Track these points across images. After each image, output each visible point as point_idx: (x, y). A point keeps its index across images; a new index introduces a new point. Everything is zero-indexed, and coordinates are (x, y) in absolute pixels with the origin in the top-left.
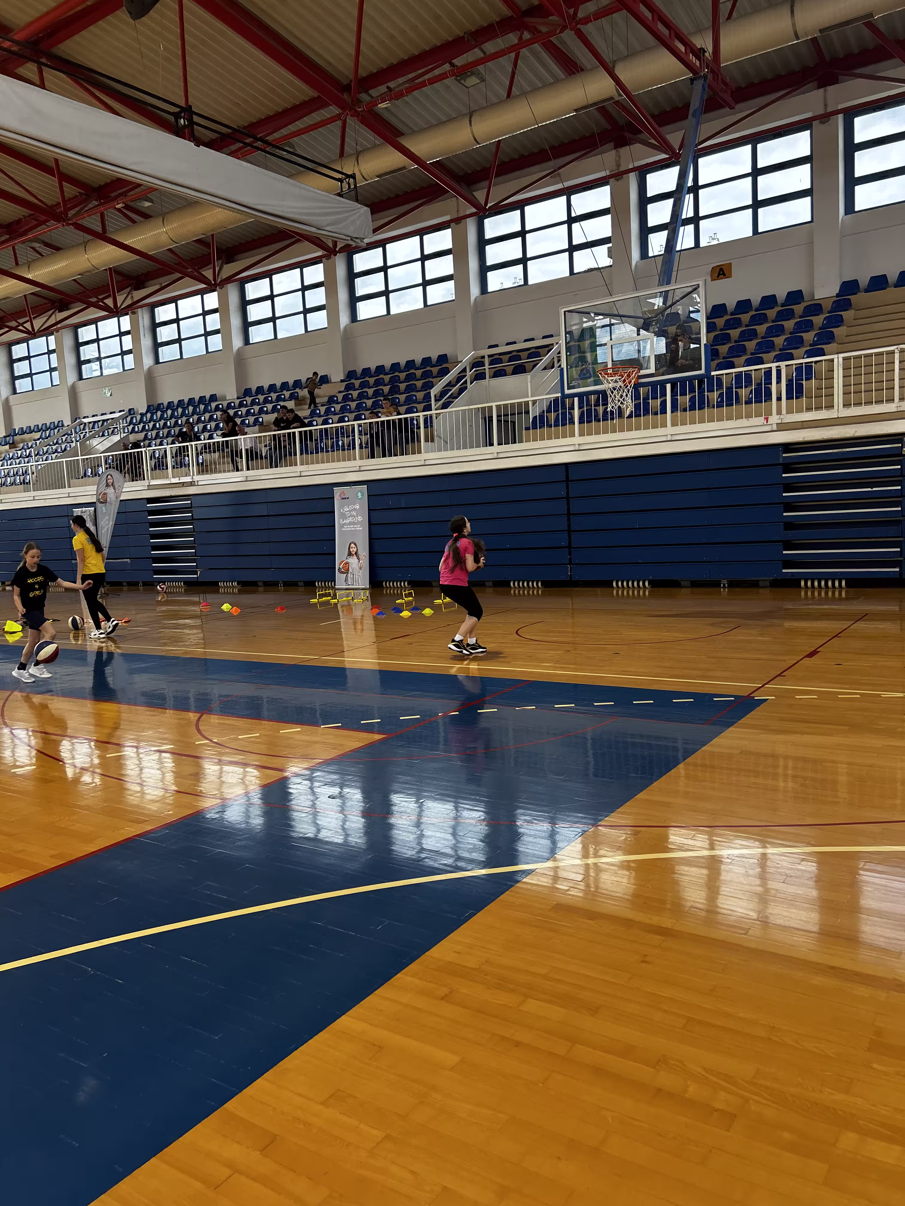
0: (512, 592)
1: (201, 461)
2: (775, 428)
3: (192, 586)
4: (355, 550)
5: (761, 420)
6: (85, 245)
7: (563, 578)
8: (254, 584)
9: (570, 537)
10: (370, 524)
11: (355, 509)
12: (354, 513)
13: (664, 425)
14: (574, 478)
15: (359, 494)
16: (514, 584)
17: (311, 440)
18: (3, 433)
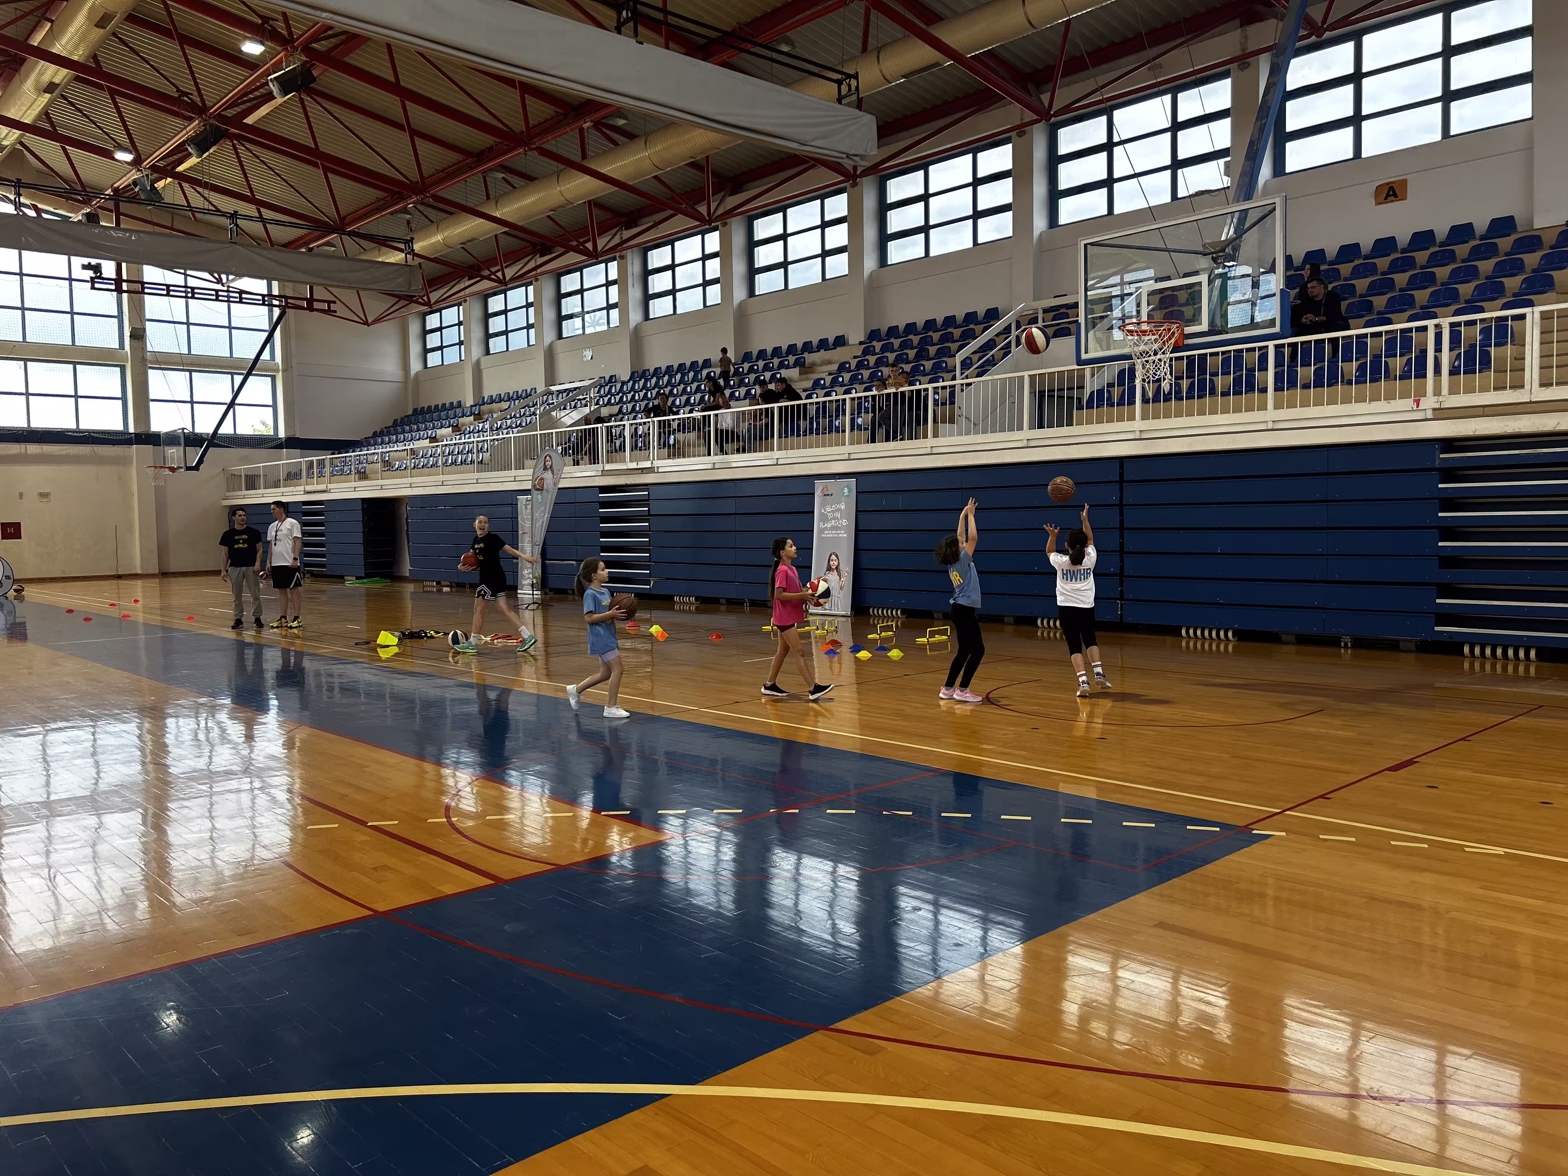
0: (1039, 634)
1: (672, 442)
2: (1430, 414)
3: (646, 599)
4: (836, 563)
5: (1409, 403)
7: (1108, 618)
8: (715, 601)
9: (1121, 561)
10: (857, 530)
11: (838, 510)
12: (838, 515)
13: (1263, 407)
14: (1131, 478)
15: (846, 490)
16: (1042, 623)
17: (805, 418)
18: (469, 402)
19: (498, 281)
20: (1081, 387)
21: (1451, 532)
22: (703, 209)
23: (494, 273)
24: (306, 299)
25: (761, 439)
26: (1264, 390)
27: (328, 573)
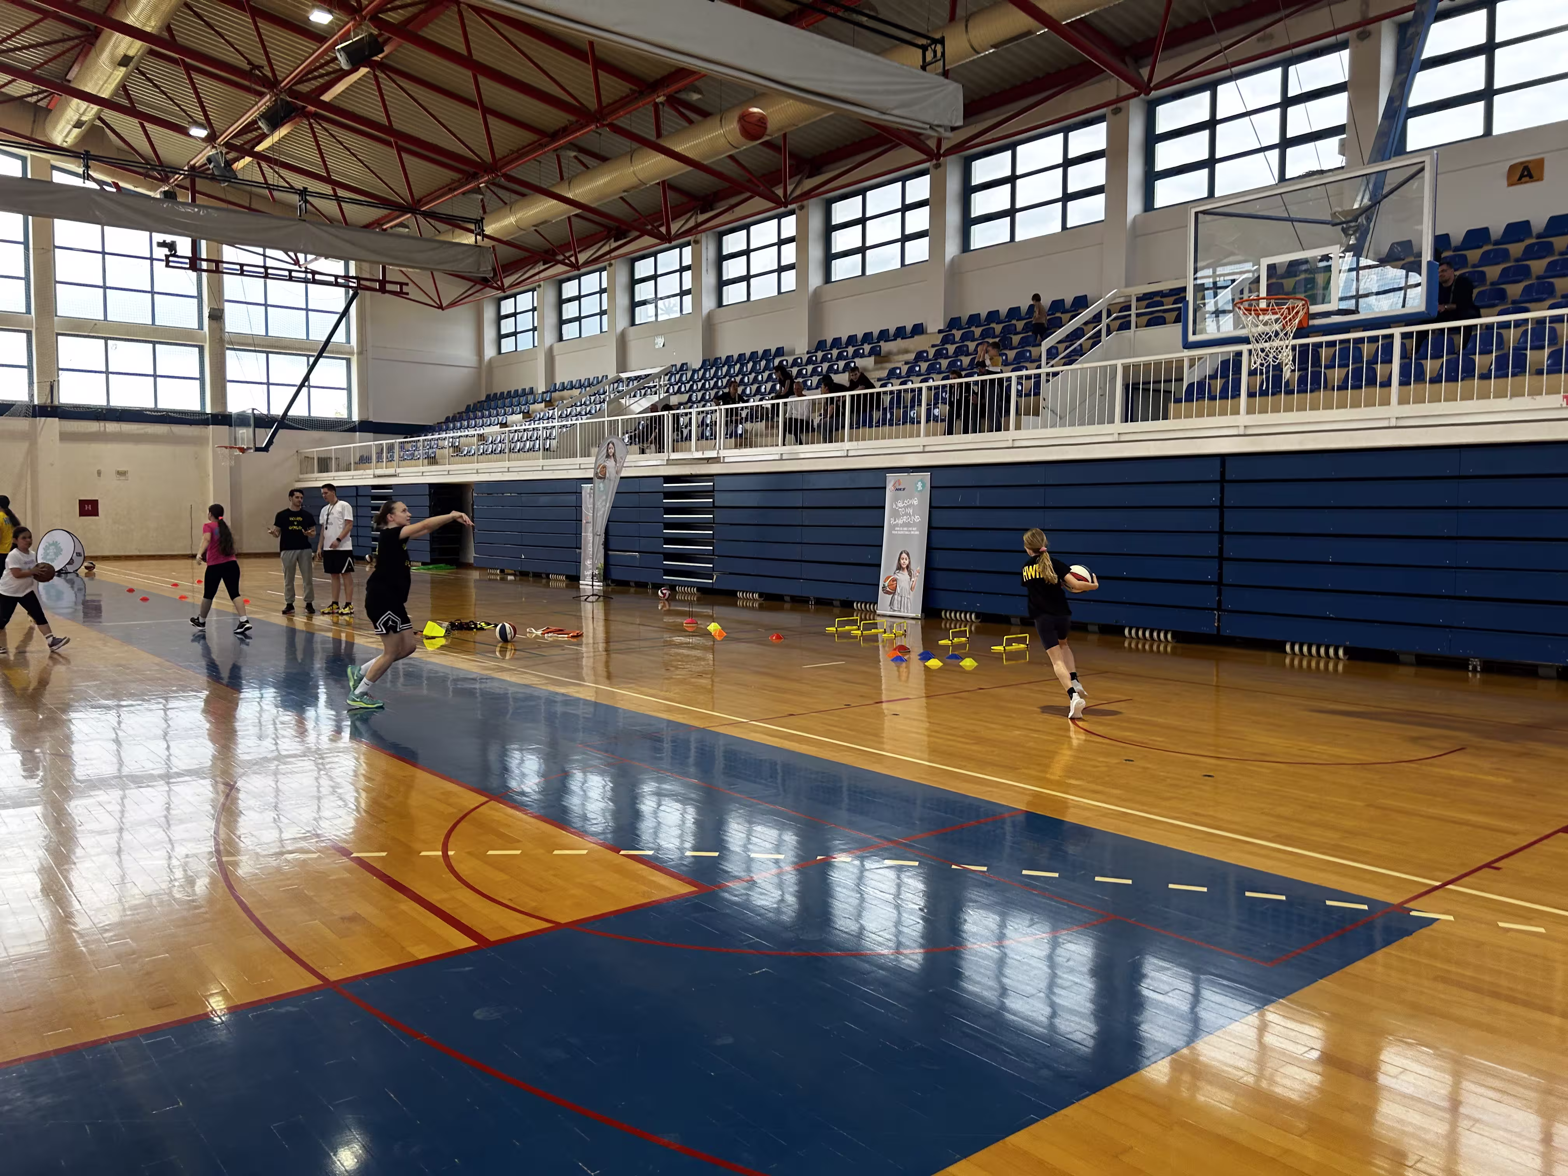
0: (1126, 644)
1: (739, 432)
3: (708, 595)
4: (907, 562)
6: (631, 154)
7: (1205, 630)
8: (779, 598)
9: (1221, 568)
10: (930, 527)
11: (912, 505)
12: (911, 511)
13: (1386, 403)
14: (1234, 477)
15: (920, 485)
16: (1130, 632)
18: (541, 388)
19: (571, 265)
22: (779, 192)
23: (568, 258)
24: (378, 281)
25: (831, 429)
26: (1387, 384)
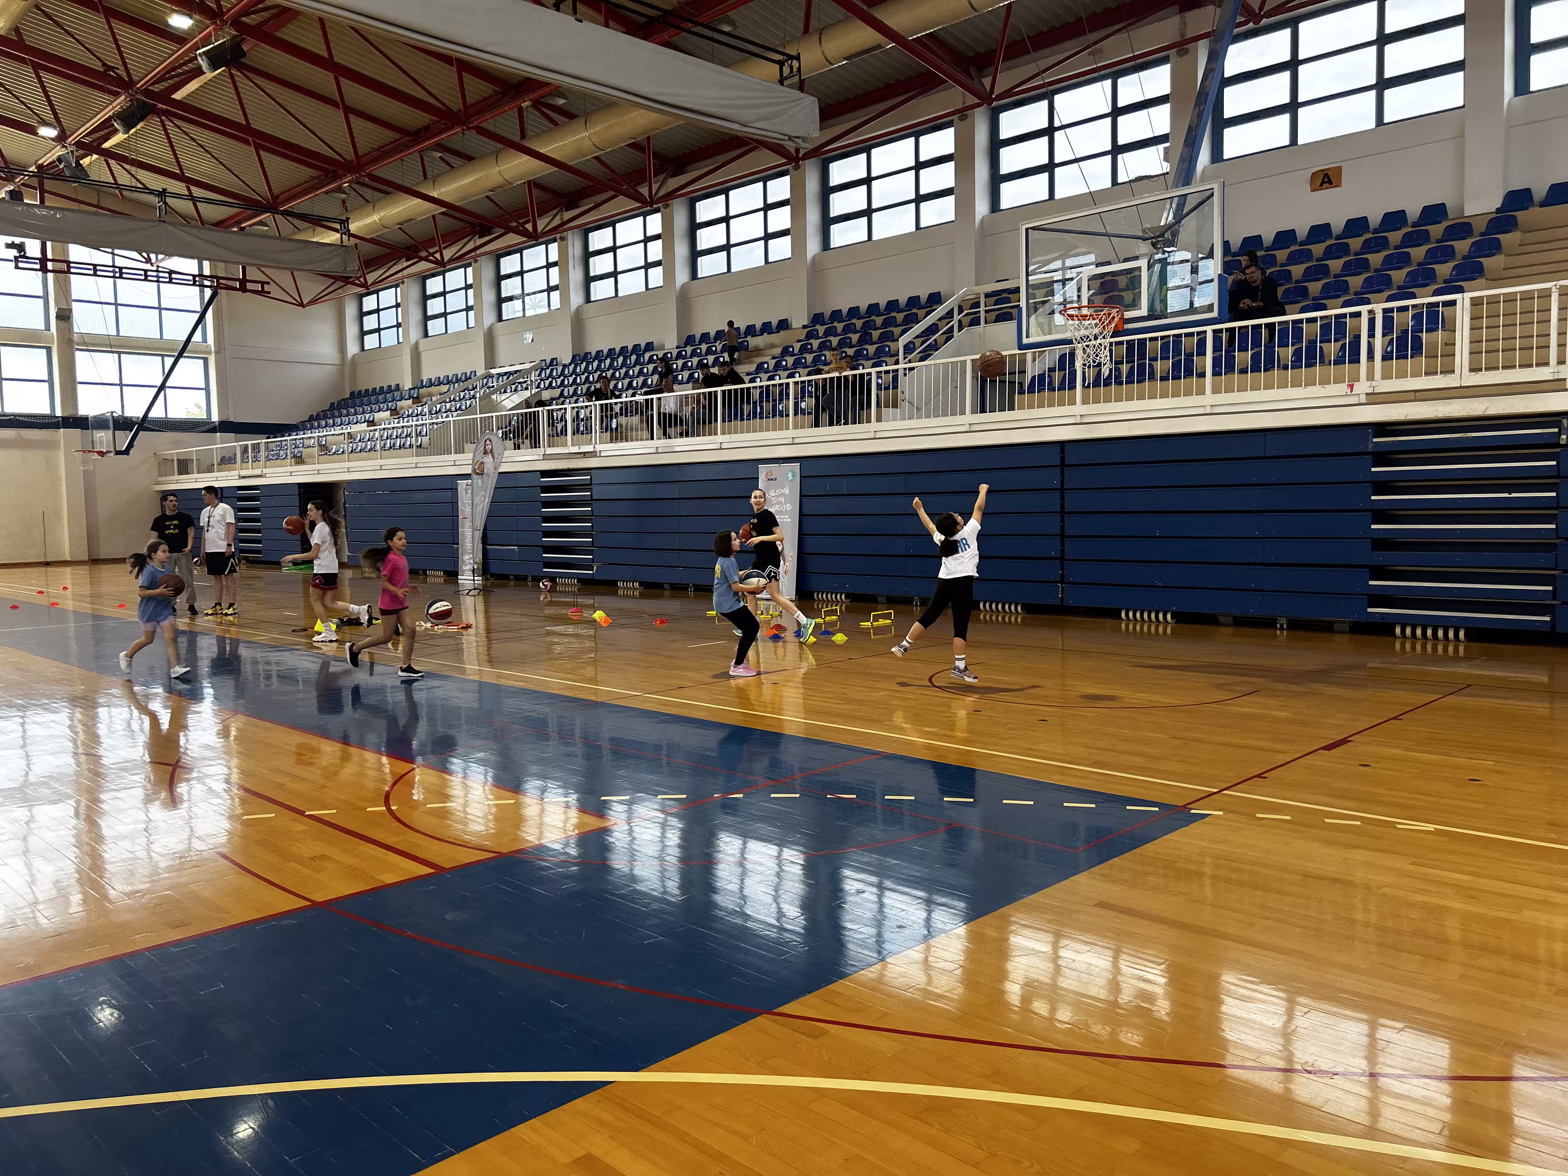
0: (982, 617)
1: (614, 426)
2: (1363, 400)
3: (589, 585)
5: (1343, 388)
6: (497, 154)
7: (1050, 601)
8: (659, 586)
9: (1063, 544)
10: (801, 515)
12: (782, 499)
13: (1201, 392)
14: (1072, 462)
15: (790, 475)
16: (984, 606)
18: (408, 385)
19: (436, 262)
20: (1023, 372)
21: (1383, 514)
22: (644, 190)
23: (432, 254)
24: (239, 280)
25: (704, 423)
26: (1202, 375)
27: (264, 559)
